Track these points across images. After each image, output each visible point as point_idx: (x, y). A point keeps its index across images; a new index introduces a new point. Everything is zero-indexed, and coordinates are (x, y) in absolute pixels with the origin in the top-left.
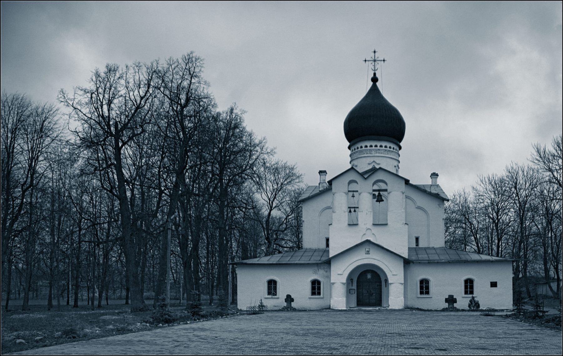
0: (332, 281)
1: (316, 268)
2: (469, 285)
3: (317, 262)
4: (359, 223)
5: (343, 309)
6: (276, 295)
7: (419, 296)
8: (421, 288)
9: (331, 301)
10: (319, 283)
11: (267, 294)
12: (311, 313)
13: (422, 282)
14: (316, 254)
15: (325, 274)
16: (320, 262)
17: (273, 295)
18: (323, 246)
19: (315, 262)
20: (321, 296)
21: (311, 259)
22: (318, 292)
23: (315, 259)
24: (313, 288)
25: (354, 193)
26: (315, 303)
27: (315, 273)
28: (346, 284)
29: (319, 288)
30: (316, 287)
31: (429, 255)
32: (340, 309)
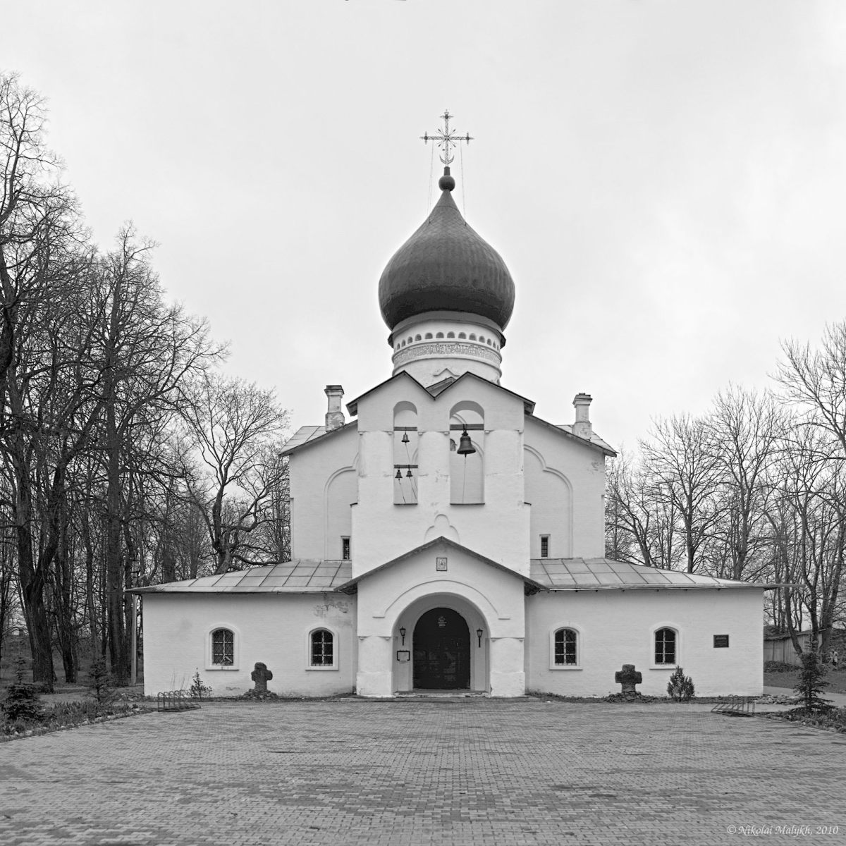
0: (359, 634)
1: (322, 604)
2: (665, 643)
3: (324, 589)
4: (420, 501)
5: (385, 696)
6: (231, 663)
7: (554, 666)
8: (559, 649)
9: (358, 678)
10: (329, 637)
11: (211, 660)
12: (312, 708)
13: (559, 635)
14: (320, 571)
15: (344, 616)
16: (332, 589)
17: (226, 664)
18: (339, 554)
19: (319, 589)
20: (334, 666)
21: (311, 584)
22: (326, 658)
23: (321, 583)
24: (316, 650)
25: (408, 433)
26: (321, 681)
27: (320, 614)
28: (392, 640)
29: (329, 649)
30: (322, 646)
31: (575, 576)
32: (379, 696)
